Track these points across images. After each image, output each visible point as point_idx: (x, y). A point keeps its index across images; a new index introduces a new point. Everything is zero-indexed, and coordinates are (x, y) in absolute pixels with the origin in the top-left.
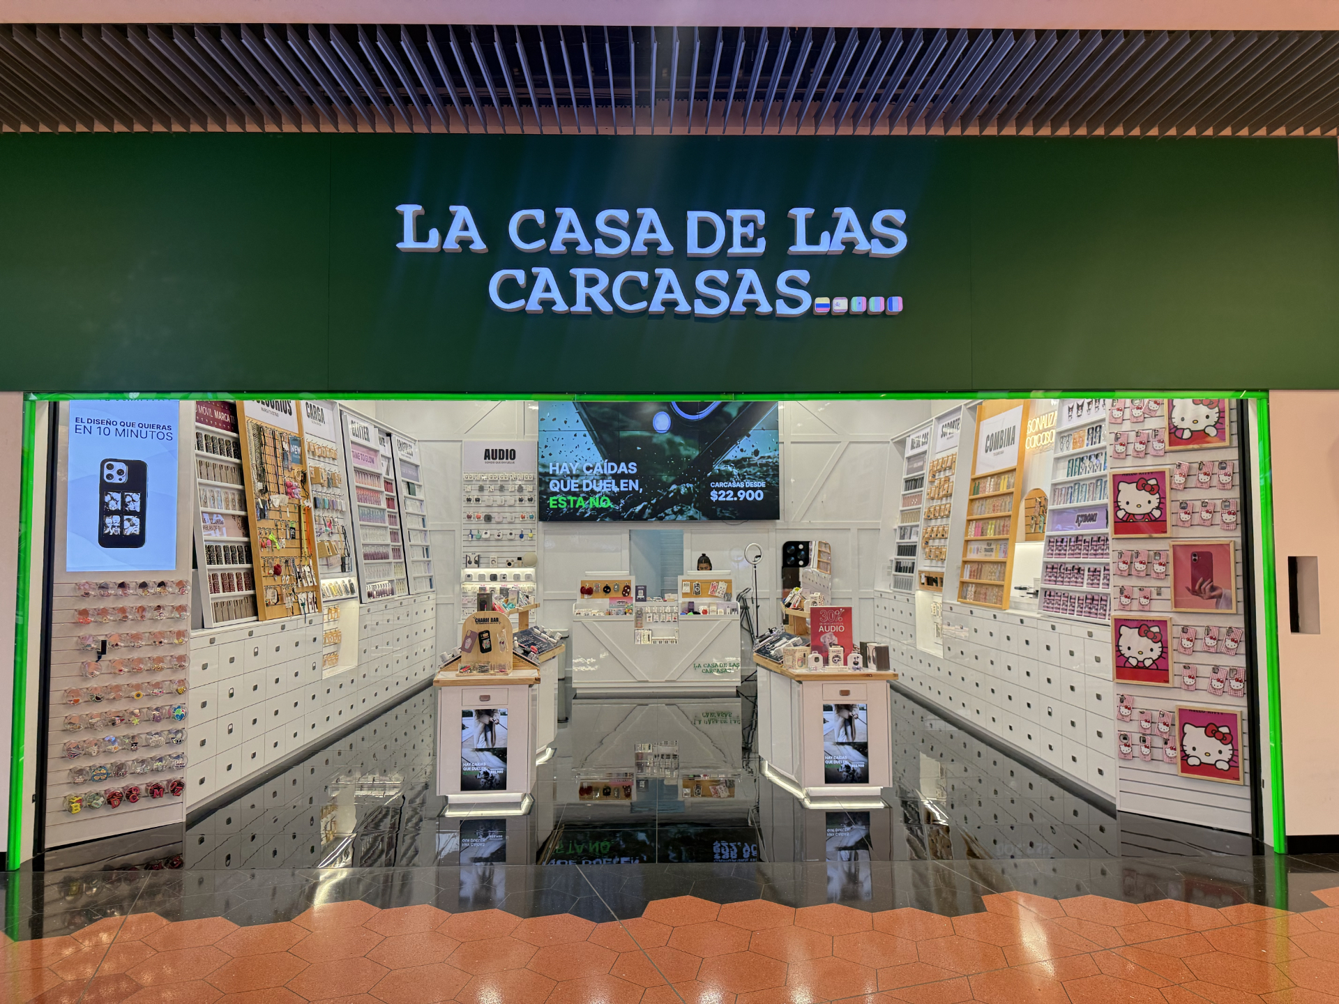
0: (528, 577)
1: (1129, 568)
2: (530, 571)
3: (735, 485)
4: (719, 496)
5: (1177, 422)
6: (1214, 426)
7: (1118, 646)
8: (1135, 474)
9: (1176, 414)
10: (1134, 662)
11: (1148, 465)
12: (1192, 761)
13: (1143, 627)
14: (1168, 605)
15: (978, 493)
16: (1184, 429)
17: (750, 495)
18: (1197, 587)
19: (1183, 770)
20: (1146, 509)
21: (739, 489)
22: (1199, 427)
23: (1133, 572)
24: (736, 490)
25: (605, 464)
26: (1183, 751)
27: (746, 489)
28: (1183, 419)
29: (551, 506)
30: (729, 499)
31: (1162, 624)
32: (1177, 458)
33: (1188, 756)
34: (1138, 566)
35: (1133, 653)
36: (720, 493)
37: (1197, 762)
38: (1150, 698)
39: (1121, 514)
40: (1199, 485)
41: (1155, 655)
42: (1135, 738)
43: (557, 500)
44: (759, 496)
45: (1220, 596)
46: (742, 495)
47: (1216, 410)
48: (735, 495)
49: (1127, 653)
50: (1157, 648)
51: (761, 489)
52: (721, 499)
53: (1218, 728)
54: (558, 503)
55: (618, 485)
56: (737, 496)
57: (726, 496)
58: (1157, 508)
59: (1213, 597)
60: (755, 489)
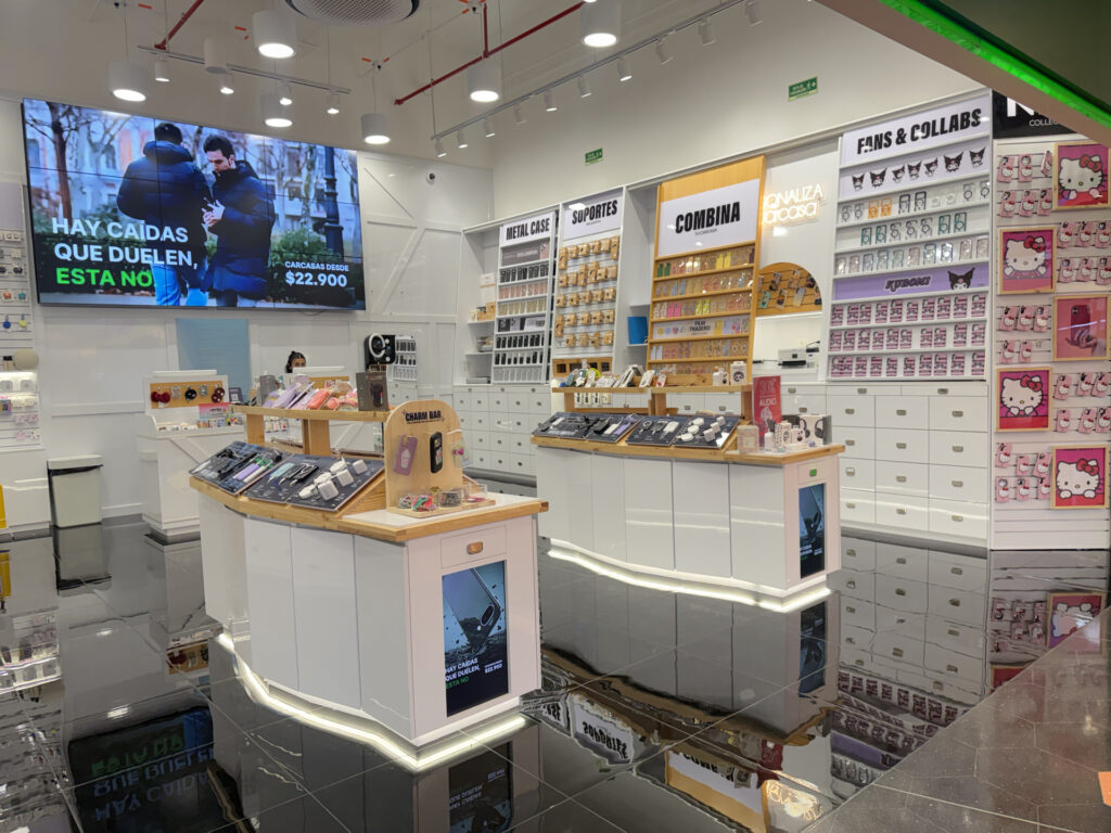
0: (26, 385)
1: (1016, 323)
2: (27, 375)
3: (313, 266)
4: (296, 278)
5: (1065, 183)
6: (1097, 188)
7: (1001, 398)
8: (1023, 232)
9: (1064, 176)
10: (1015, 412)
11: (1034, 224)
12: (1064, 495)
13: (1026, 379)
14: (1051, 356)
15: (668, 274)
16: (1070, 191)
17: (332, 280)
18: (1076, 338)
19: (1057, 504)
20: (1032, 266)
21: (319, 271)
22: (1084, 189)
23: (1019, 327)
24: (315, 273)
25: (142, 227)
26: (1057, 486)
27: (327, 273)
28: (1069, 181)
29: (60, 281)
30: (308, 282)
31: (1045, 374)
32: (1063, 218)
33: (1061, 491)
34: (1024, 321)
35: (1016, 403)
36: (297, 275)
37: (1068, 495)
38: (1029, 443)
39: (1008, 271)
40: (1080, 244)
41: (1035, 403)
42: (1012, 482)
43: (69, 273)
44: (342, 281)
45: (1095, 345)
46: (323, 279)
47: (1100, 173)
48: (315, 279)
49: (1009, 404)
50: (1037, 397)
51: (344, 273)
52: (299, 282)
53: (1087, 462)
54: (71, 277)
55: (162, 256)
56: (317, 280)
57: (305, 279)
58: (1043, 265)
59: (1088, 346)
60: (337, 273)
